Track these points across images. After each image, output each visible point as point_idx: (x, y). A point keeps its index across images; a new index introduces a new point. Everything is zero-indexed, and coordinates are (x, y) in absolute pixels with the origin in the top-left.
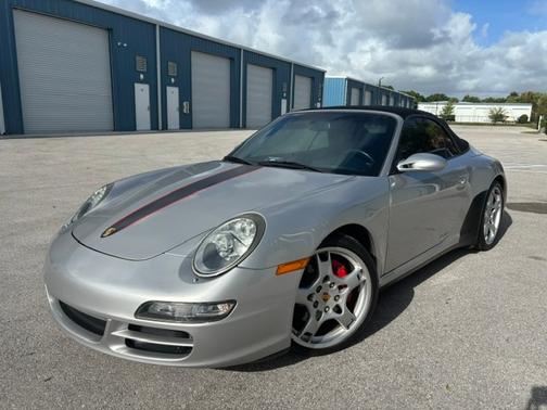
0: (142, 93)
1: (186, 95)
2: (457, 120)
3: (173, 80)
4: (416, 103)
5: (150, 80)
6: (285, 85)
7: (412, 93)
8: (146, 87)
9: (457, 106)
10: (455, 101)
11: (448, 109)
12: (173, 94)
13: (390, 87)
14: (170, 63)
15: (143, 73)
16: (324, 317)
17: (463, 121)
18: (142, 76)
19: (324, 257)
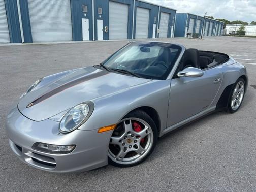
0: (85, 23)
1: (106, 24)
2: (247, 34)
3: (100, 16)
4: (225, 25)
5: (89, 17)
6: (156, 18)
7: (224, 20)
8: (87, 20)
9: (247, 27)
10: (246, 24)
11: (242, 29)
12: (100, 23)
13: (212, 17)
14: (99, 8)
15: (86, 13)
16: (128, 150)
17: (249, 35)
18: (85, 15)
19: (128, 123)
